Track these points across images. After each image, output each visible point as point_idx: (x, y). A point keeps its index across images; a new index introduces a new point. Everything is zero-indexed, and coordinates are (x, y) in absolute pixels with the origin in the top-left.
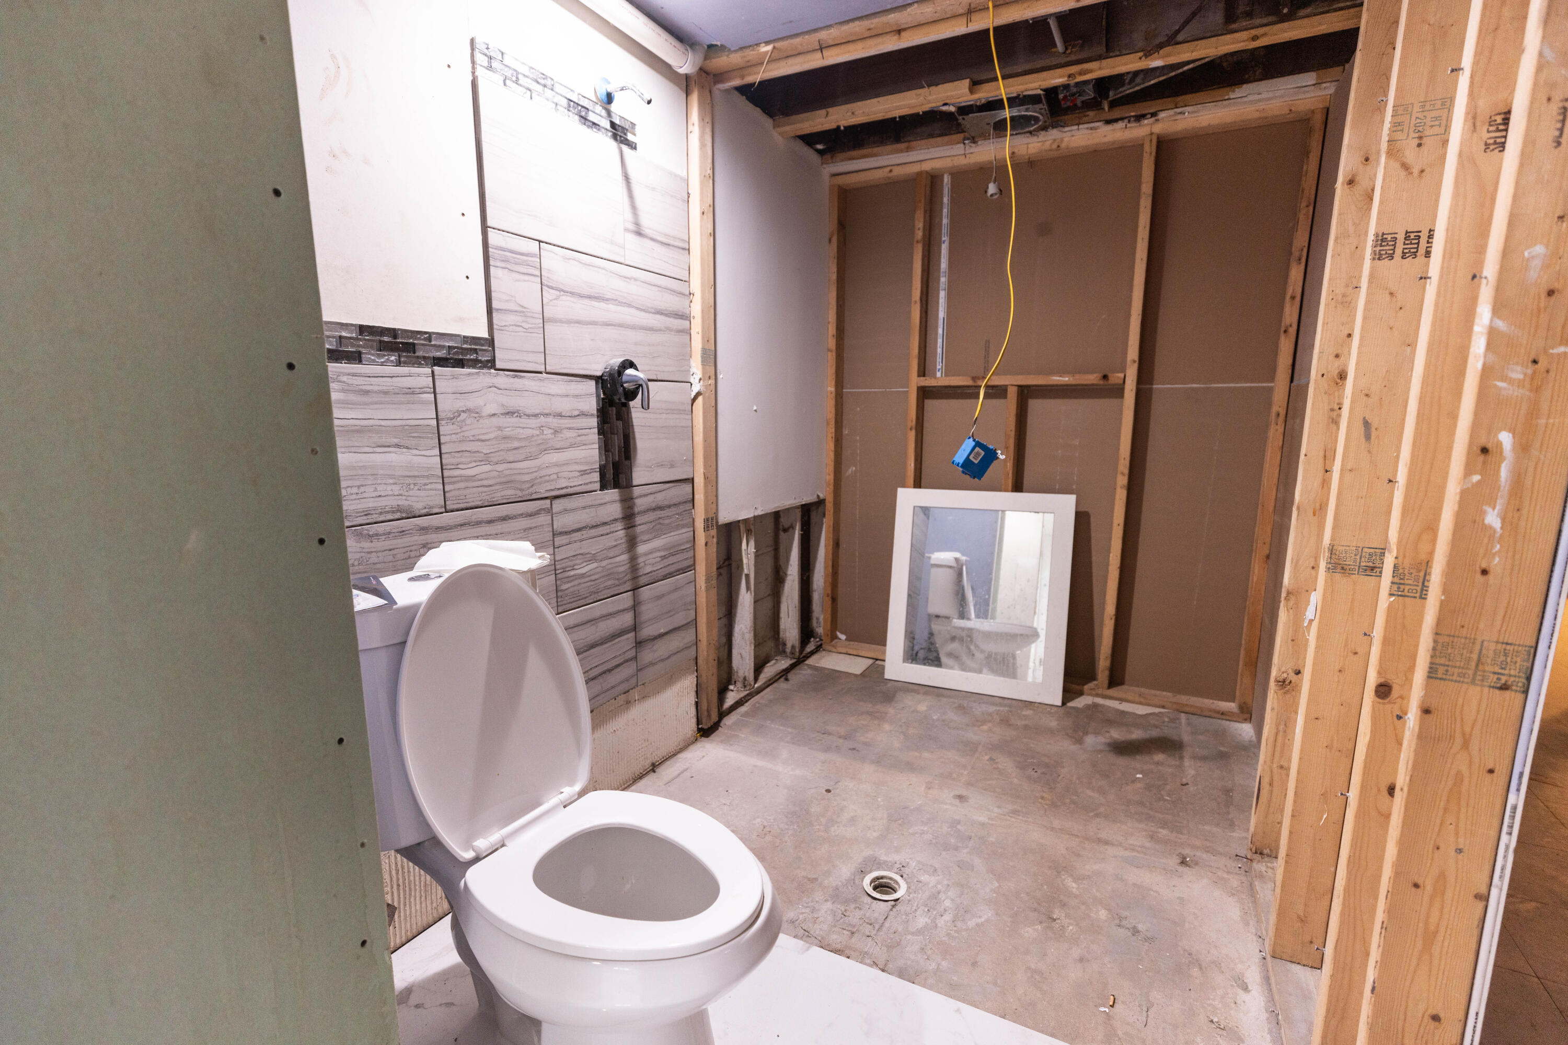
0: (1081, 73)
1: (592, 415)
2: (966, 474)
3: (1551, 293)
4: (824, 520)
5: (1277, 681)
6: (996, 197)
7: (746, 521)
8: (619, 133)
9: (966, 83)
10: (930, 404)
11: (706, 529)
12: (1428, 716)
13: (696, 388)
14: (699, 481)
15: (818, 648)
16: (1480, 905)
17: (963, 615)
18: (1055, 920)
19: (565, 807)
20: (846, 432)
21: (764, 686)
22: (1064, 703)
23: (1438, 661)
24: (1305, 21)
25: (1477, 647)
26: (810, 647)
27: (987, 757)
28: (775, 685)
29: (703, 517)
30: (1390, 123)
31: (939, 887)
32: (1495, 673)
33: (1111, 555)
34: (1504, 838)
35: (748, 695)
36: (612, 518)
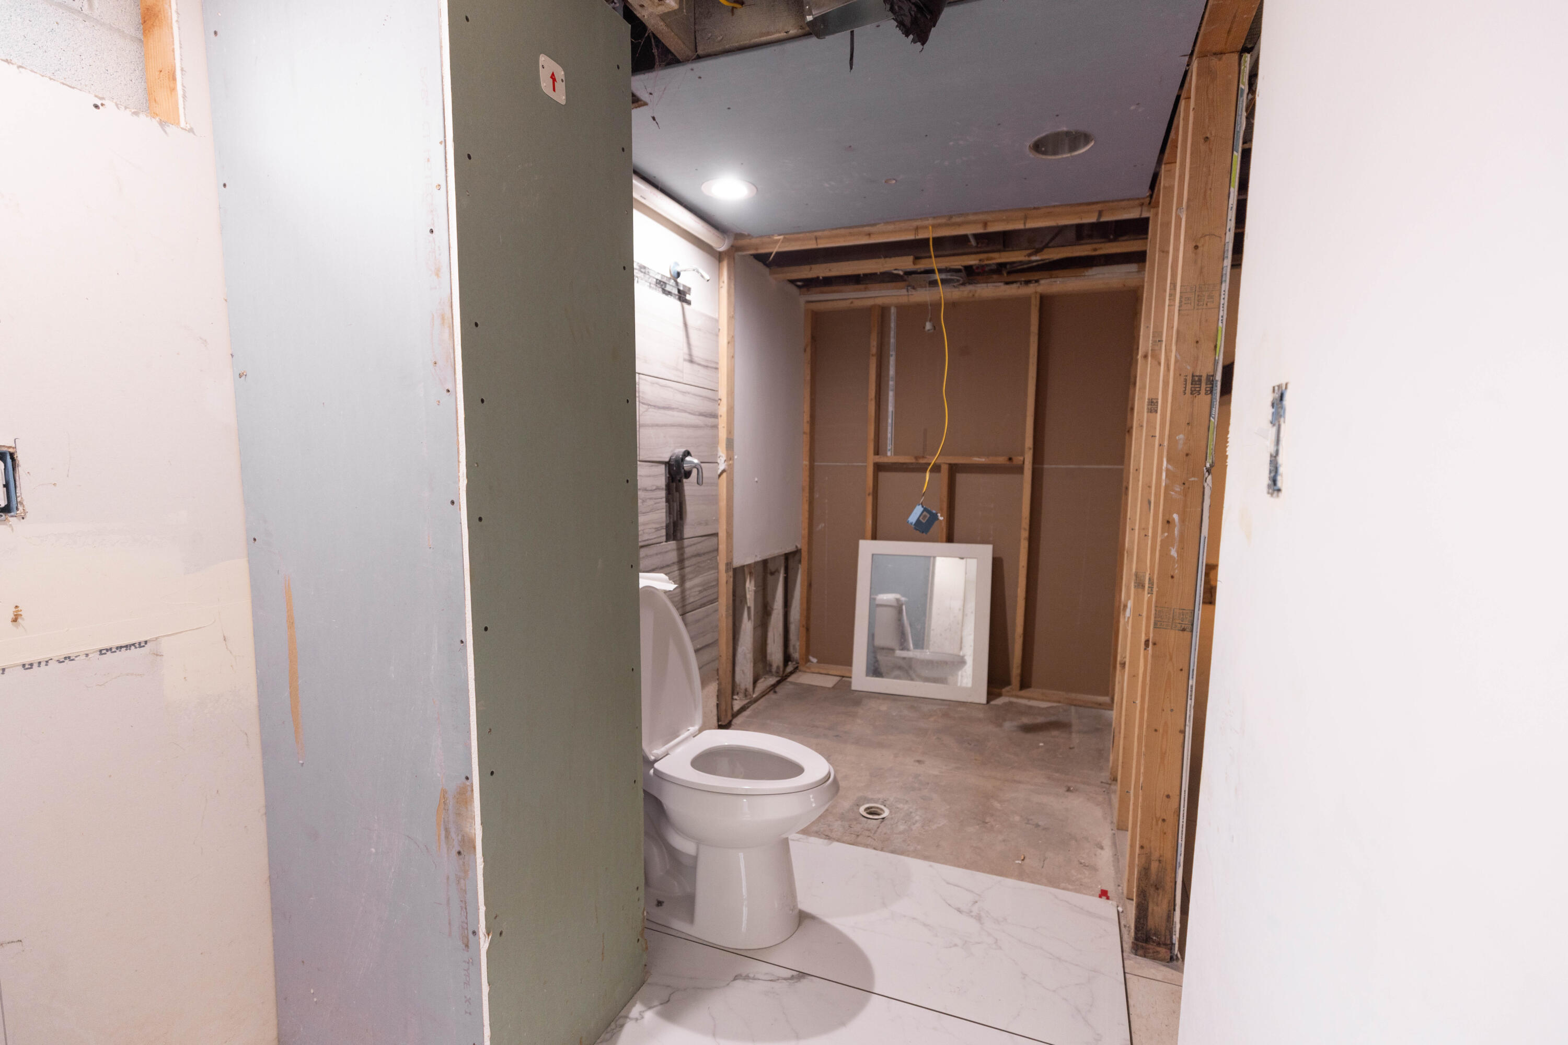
0: (988, 259)
1: (662, 489)
2: (917, 530)
3: (1187, 455)
4: (800, 566)
5: (1120, 664)
6: (932, 331)
7: (749, 566)
8: (682, 296)
9: (911, 258)
10: (882, 475)
11: (727, 571)
12: (1155, 646)
13: (722, 467)
14: (722, 535)
15: (796, 669)
16: (1182, 736)
17: (904, 647)
18: (987, 823)
19: (694, 737)
20: (817, 496)
21: (760, 696)
22: (988, 702)
23: (1157, 619)
24: (1123, 243)
25: (1172, 612)
26: (790, 668)
27: (935, 737)
28: (767, 696)
29: (725, 562)
30: (1152, 340)
31: (911, 810)
32: (1179, 623)
33: (1019, 590)
34: (1189, 701)
35: (748, 703)
36: (671, 562)
